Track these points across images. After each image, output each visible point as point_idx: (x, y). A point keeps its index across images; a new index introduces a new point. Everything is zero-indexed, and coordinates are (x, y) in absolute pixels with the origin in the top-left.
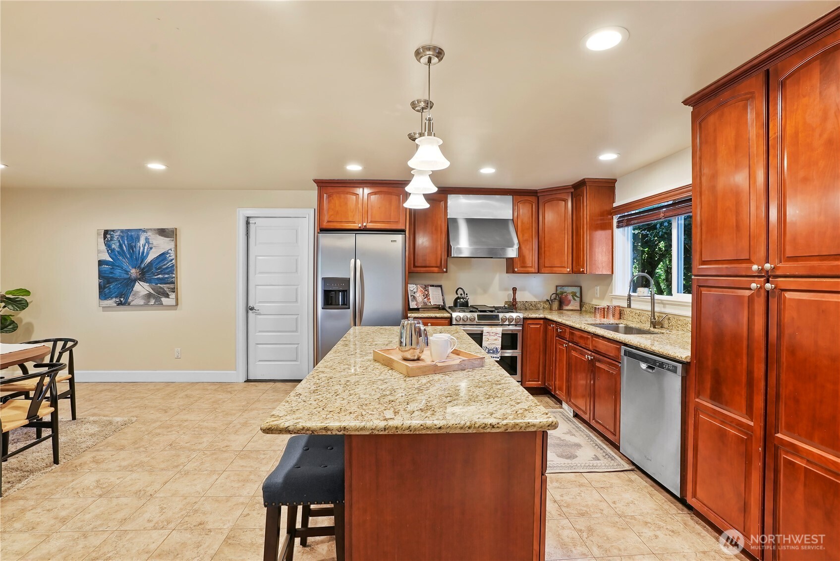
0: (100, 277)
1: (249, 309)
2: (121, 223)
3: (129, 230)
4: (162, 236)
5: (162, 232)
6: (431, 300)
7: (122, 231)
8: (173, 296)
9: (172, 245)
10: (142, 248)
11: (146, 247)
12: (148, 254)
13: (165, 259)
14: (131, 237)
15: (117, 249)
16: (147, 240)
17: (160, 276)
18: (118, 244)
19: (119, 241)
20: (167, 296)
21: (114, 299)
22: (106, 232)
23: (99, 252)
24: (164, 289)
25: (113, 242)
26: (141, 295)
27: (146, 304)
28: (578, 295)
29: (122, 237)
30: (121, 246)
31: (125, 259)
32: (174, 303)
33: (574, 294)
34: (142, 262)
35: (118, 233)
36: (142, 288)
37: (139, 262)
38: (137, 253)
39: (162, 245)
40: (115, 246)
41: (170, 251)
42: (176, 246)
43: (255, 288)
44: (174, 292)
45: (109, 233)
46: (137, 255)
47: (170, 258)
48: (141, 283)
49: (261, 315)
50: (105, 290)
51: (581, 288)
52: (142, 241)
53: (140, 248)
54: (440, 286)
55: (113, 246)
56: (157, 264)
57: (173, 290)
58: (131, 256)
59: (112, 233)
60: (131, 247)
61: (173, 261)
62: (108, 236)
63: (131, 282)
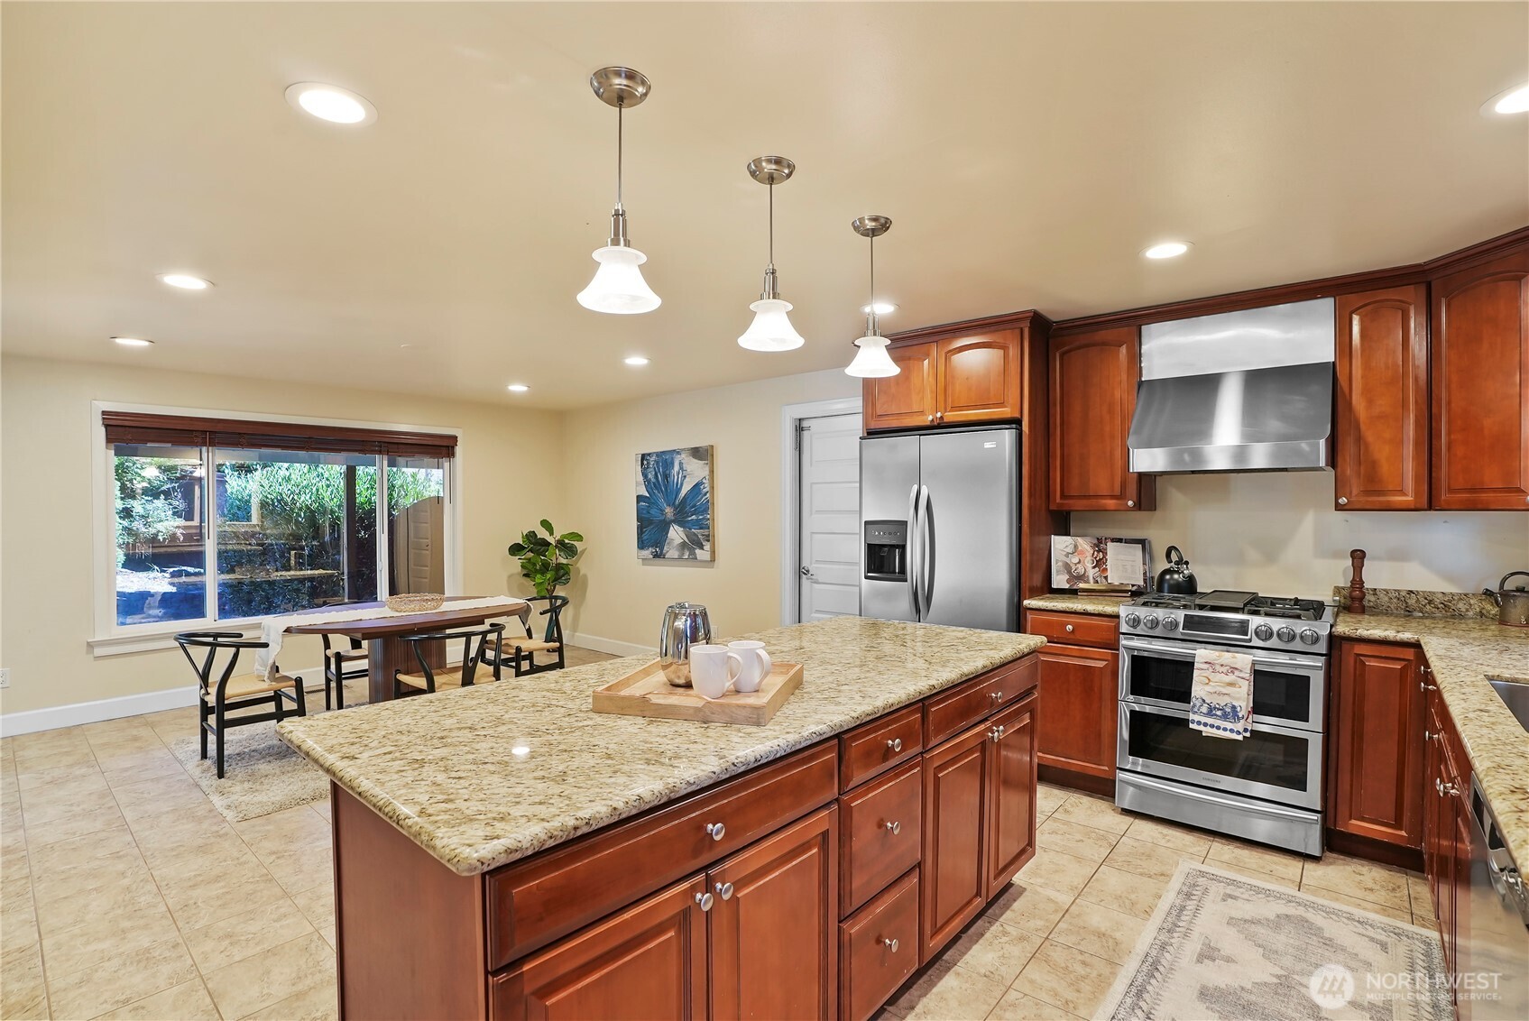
0: (639, 519)
1: (801, 572)
2: (655, 443)
3: (663, 452)
4: (696, 458)
5: (697, 453)
6: (1109, 574)
7: (657, 454)
8: (707, 546)
9: (706, 472)
10: (676, 477)
11: (680, 476)
12: (682, 485)
13: (700, 491)
14: (666, 462)
15: (653, 479)
16: (681, 464)
17: (694, 517)
18: (654, 473)
19: (655, 468)
20: (701, 547)
21: (650, 549)
22: (643, 457)
23: (637, 484)
24: (698, 536)
25: (648, 470)
26: (675, 544)
27: (680, 558)
29: (657, 463)
30: (656, 474)
31: (660, 494)
32: (708, 558)
34: (676, 497)
35: (654, 458)
36: (676, 534)
37: (674, 497)
38: (672, 484)
39: (696, 471)
41: (705, 481)
42: (712, 472)
43: (811, 537)
44: (708, 541)
45: (646, 458)
46: (672, 487)
47: (705, 490)
48: (675, 527)
49: (817, 582)
50: (643, 536)
52: (676, 468)
53: (674, 476)
54: (1142, 542)
55: (650, 476)
56: (691, 499)
57: (709, 538)
58: (666, 489)
59: (648, 458)
60: (666, 476)
61: (708, 495)
62: (645, 462)
63: (664, 526)
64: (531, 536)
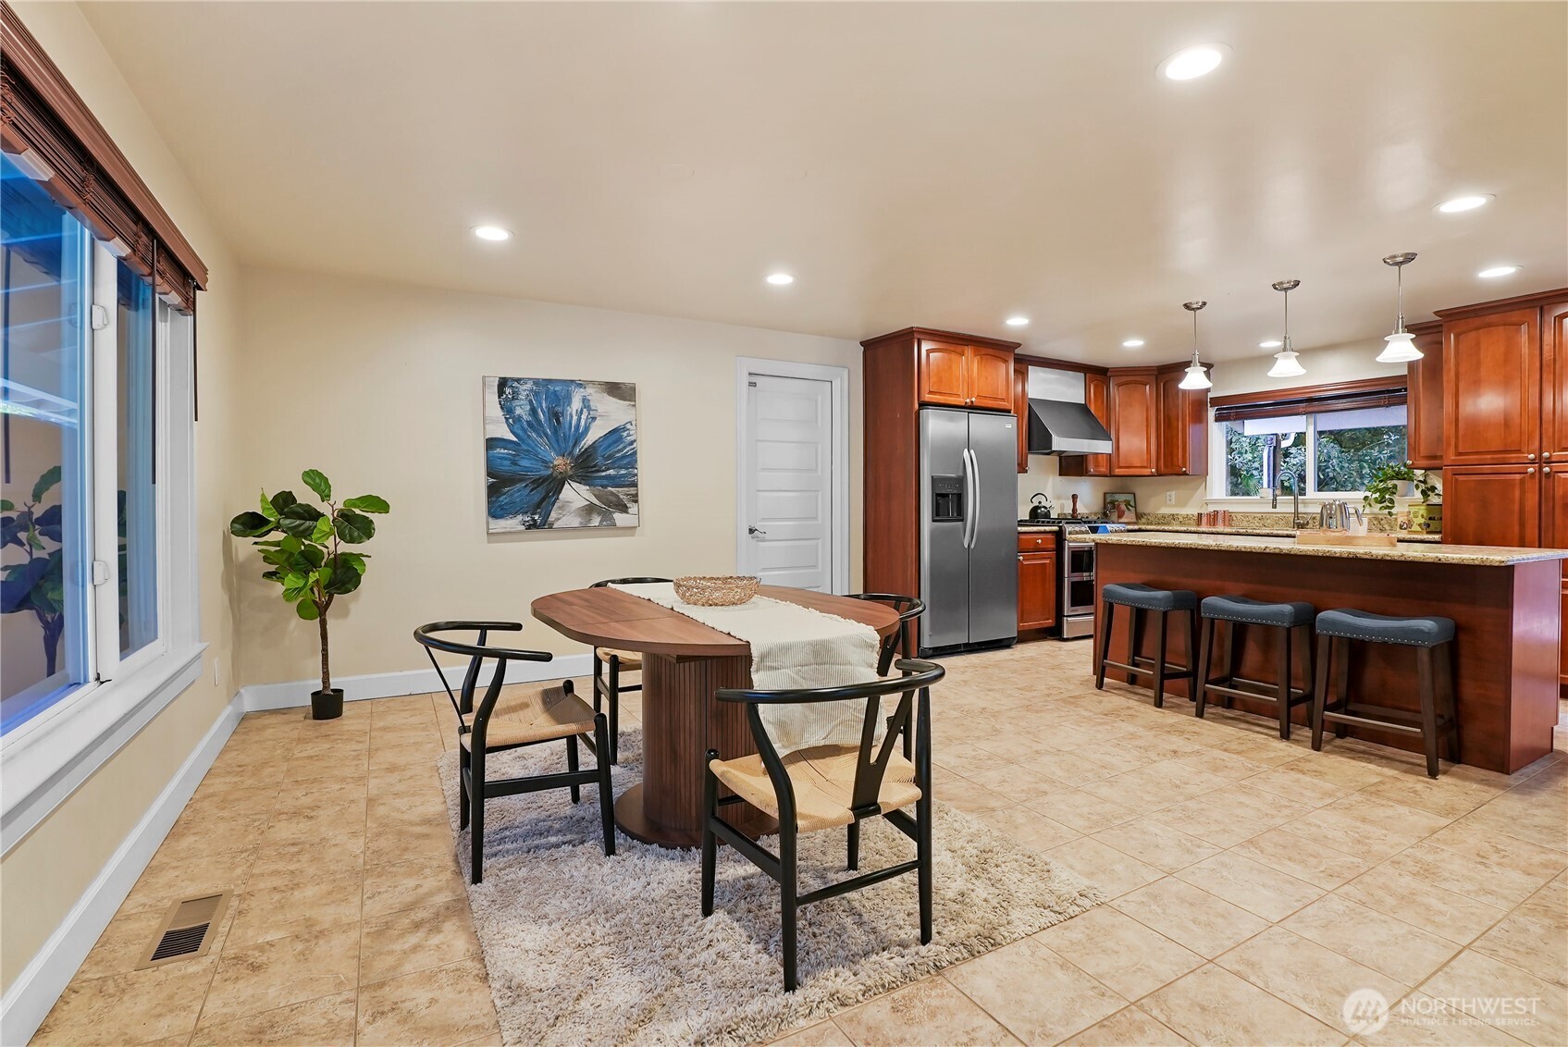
0: (489, 474)
2: (533, 365)
3: (550, 381)
4: (614, 396)
5: (615, 389)
7: (536, 382)
8: (633, 508)
9: (631, 415)
10: (575, 418)
11: (584, 417)
12: (587, 429)
13: (620, 439)
14: (553, 394)
15: (526, 417)
16: (585, 400)
17: (611, 472)
18: (528, 407)
19: (531, 401)
20: (624, 509)
21: (520, 517)
22: (503, 383)
23: (489, 420)
24: (618, 496)
25: (516, 403)
26: (574, 509)
27: (584, 527)
28: (1132, 503)
29: (536, 394)
30: (533, 411)
31: (542, 438)
32: (634, 524)
33: (1128, 504)
34: (575, 445)
35: (529, 385)
36: (575, 495)
37: (571, 444)
38: (567, 426)
39: (610, 414)
40: (522, 410)
41: (628, 426)
42: (636, 416)
44: (636, 501)
45: (509, 384)
46: (567, 430)
47: (628, 438)
48: (574, 484)
50: (501, 499)
51: (1134, 494)
52: (576, 404)
53: (572, 417)
55: (518, 411)
56: (605, 449)
57: (635, 499)
58: (555, 432)
59: (515, 384)
60: (556, 416)
61: (633, 445)
62: (508, 390)
63: (550, 487)
64: (284, 501)
